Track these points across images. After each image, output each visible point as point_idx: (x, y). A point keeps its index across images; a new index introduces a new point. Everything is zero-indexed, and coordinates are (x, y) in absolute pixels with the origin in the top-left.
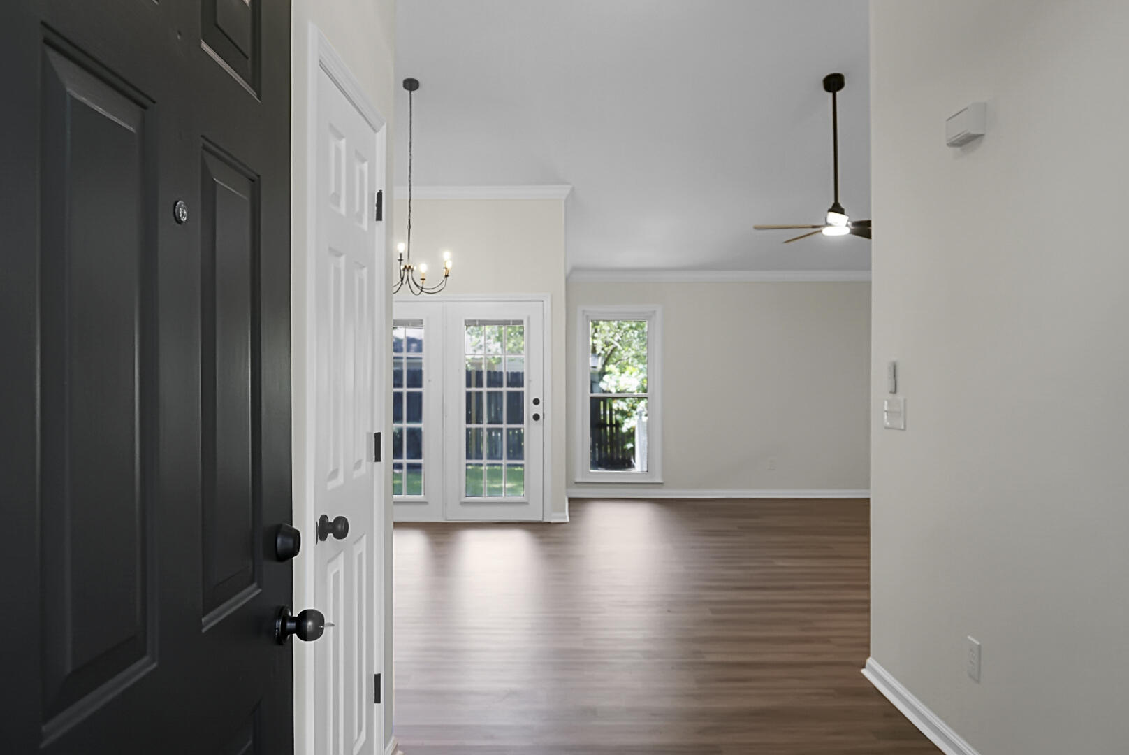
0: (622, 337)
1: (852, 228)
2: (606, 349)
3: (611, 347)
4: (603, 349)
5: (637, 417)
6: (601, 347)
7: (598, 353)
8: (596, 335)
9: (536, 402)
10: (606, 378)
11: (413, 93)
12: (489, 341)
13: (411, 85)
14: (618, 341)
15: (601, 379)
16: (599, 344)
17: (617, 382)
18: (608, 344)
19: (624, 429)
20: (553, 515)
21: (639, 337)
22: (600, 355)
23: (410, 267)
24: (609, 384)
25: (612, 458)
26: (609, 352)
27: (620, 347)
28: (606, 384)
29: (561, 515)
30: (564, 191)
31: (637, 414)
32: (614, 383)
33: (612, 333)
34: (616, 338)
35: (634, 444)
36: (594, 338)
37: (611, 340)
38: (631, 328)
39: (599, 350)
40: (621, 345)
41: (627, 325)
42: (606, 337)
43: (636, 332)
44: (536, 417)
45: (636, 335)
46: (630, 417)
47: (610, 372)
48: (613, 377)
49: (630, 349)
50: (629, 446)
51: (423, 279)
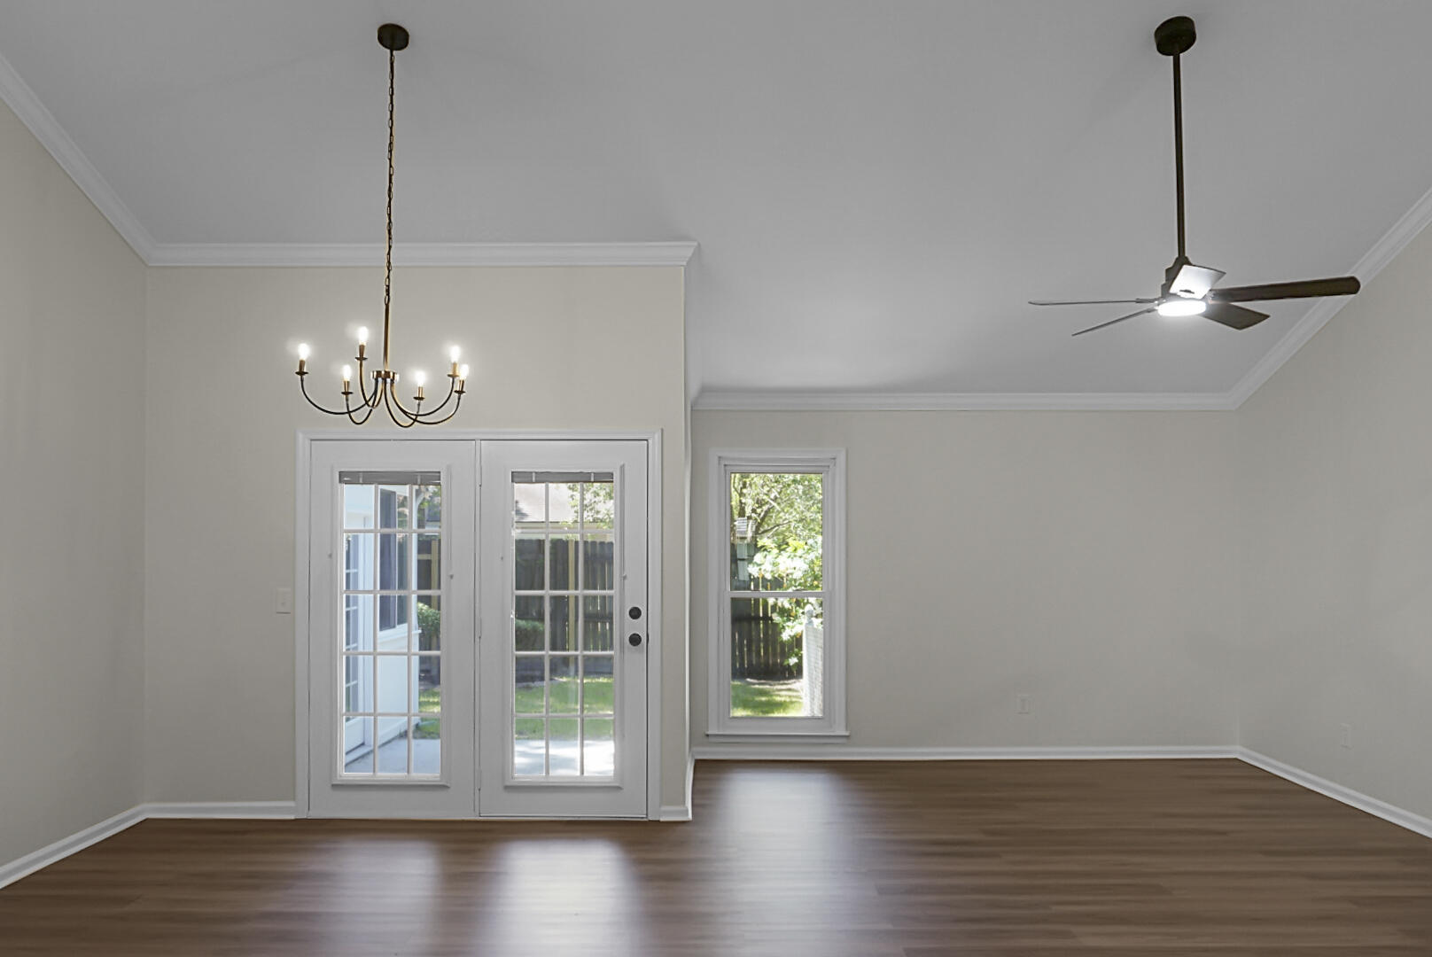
0: (780, 493)
1: (1211, 302)
2: (759, 511)
3: (765, 508)
4: (754, 511)
5: (804, 619)
6: (750, 508)
7: (747, 514)
8: (744, 491)
9: (635, 613)
10: (758, 557)
11: (394, 52)
12: (596, 499)
13: (393, 37)
14: (775, 499)
15: (750, 560)
16: (750, 504)
17: (774, 564)
18: (760, 503)
19: (785, 636)
20: (664, 808)
21: (804, 492)
22: (749, 518)
23: (387, 374)
24: (763, 566)
25: (767, 664)
26: (762, 514)
27: (778, 508)
28: (757, 568)
29: (680, 808)
30: (685, 251)
31: (803, 613)
32: (769, 568)
33: (766, 489)
34: (772, 496)
35: (800, 659)
36: (741, 494)
37: (765, 497)
38: (794, 481)
39: (748, 511)
40: (779, 504)
41: (789, 478)
42: (758, 494)
43: (800, 487)
44: (635, 640)
45: (800, 492)
46: (796, 617)
47: (763, 548)
48: (768, 557)
49: (791, 510)
50: (793, 661)
51: (420, 399)
